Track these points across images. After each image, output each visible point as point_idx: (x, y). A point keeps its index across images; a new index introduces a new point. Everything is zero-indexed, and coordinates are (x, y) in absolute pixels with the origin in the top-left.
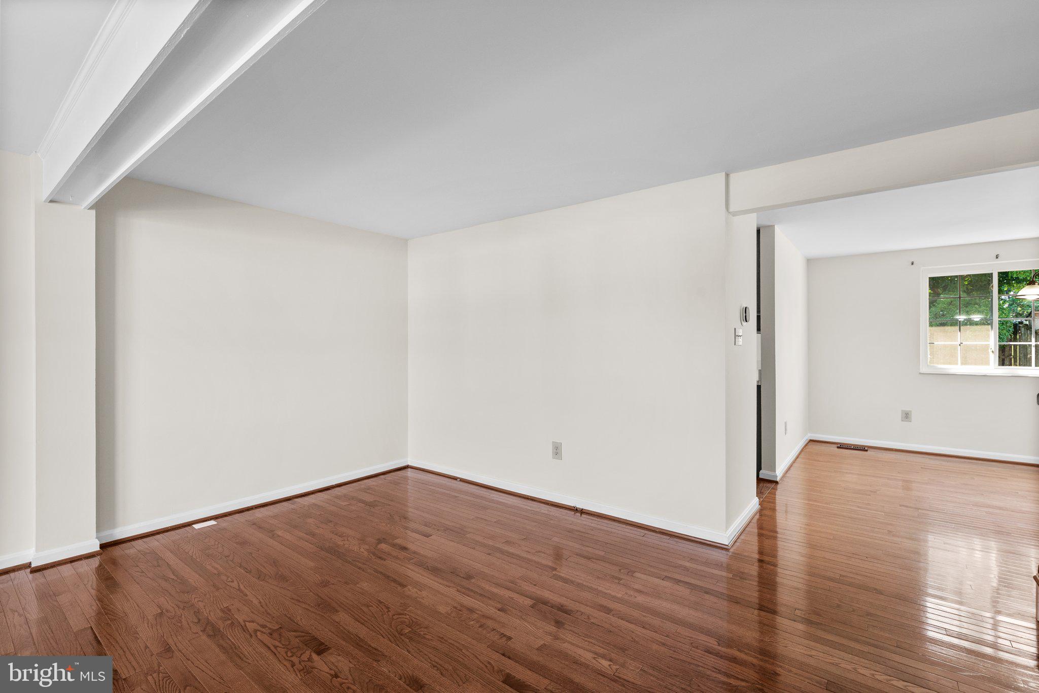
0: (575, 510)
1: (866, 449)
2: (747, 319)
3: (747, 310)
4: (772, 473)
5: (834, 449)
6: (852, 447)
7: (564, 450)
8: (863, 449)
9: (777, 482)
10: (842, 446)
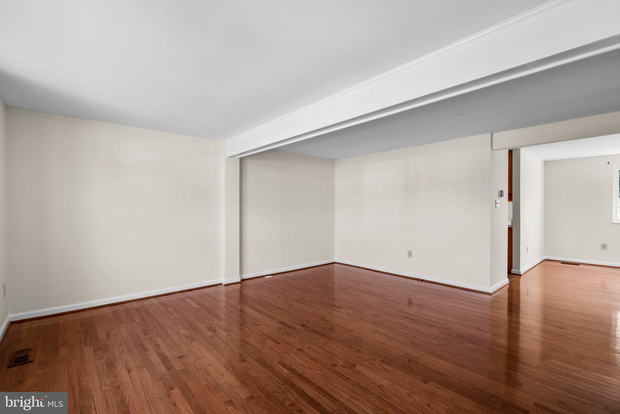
0: (419, 280)
1: (578, 264)
2: (502, 196)
3: (502, 192)
4: (518, 271)
5: (559, 264)
6: (570, 263)
7: (413, 254)
8: (577, 264)
9: (520, 275)
10: (563, 263)
